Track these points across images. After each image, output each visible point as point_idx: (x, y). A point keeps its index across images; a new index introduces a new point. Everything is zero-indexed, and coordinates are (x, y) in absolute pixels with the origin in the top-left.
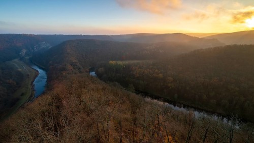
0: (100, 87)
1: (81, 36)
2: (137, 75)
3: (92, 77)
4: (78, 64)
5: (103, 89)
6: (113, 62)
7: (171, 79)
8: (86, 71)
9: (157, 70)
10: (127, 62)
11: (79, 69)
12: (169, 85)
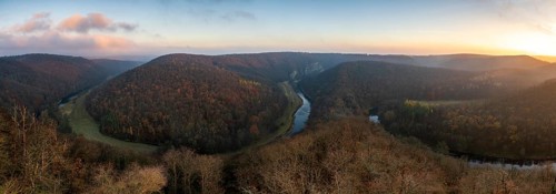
0: (387, 143)
1: (366, 55)
2: (456, 126)
3: (373, 124)
4: (354, 101)
5: (391, 146)
6: (413, 103)
7: (515, 128)
8: (365, 114)
9: (491, 117)
10: (437, 104)
11: (354, 108)
12: (511, 137)
